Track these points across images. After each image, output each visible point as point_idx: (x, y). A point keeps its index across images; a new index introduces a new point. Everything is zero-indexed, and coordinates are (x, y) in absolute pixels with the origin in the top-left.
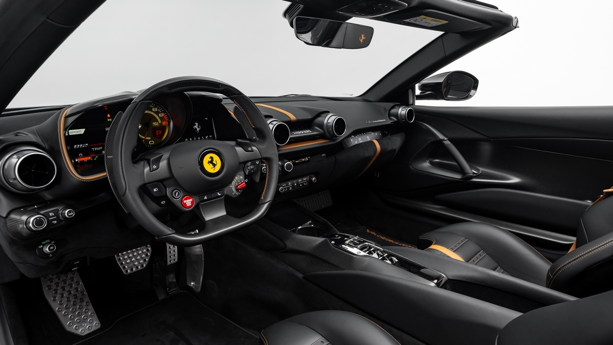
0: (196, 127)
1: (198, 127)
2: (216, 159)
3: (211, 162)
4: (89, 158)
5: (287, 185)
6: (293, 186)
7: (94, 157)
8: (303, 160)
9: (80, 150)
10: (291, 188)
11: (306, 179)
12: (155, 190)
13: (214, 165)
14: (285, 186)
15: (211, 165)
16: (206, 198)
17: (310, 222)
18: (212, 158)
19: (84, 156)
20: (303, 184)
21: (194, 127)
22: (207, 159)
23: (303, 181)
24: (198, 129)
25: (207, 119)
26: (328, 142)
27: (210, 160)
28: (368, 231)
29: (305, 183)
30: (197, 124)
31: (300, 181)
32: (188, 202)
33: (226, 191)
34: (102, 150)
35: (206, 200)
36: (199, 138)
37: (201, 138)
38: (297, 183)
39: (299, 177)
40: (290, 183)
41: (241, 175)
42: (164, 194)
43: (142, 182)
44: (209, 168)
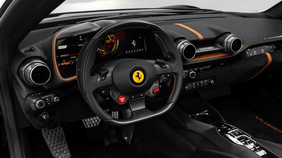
0: (133, 43)
1: (135, 43)
2: (141, 74)
3: (138, 76)
4: (69, 63)
5: (192, 85)
6: (196, 86)
7: (71, 63)
8: (206, 67)
9: (64, 58)
10: (194, 87)
11: (206, 81)
12: (103, 92)
13: (140, 78)
14: (190, 85)
15: (138, 78)
16: (133, 97)
17: (207, 111)
18: (138, 73)
19: (66, 61)
20: (203, 84)
21: (132, 43)
22: (135, 74)
23: (204, 82)
24: (134, 45)
25: (140, 38)
26: (227, 56)
27: (137, 75)
28: (257, 117)
29: (206, 84)
30: (134, 41)
31: (202, 82)
32: (122, 99)
33: (146, 93)
34: (76, 58)
35: (133, 98)
36: (135, 51)
37: (136, 51)
38: (200, 84)
39: (201, 80)
40: (194, 84)
41: (157, 83)
42: (109, 94)
43: (96, 88)
44: (136, 80)
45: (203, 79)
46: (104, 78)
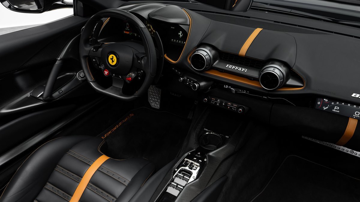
0: (180, 34)
1: (181, 34)
2: (115, 58)
3: (112, 59)
5: (216, 100)
6: (221, 103)
8: (240, 90)
10: (218, 104)
11: (236, 106)
12: (94, 60)
13: (113, 61)
14: (213, 100)
16: (114, 75)
17: (228, 137)
18: (113, 57)
20: (231, 107)
22: (111, 56)
23: (233, 105)
24: (181, 36)
27: (112, 58)
29: (234, 108)
30: (181, 32)
31: (229, 104)
33: (124, 77)
36: (180, 41)
37: (181, 42)
38: (226, 104)
39: (230, 101)
40: (219, 100)
41: (134, 73)
42: (98, 64)
43: (87, 54)
44: (110, 61)
45: (233, 102)
46: (94, 50)
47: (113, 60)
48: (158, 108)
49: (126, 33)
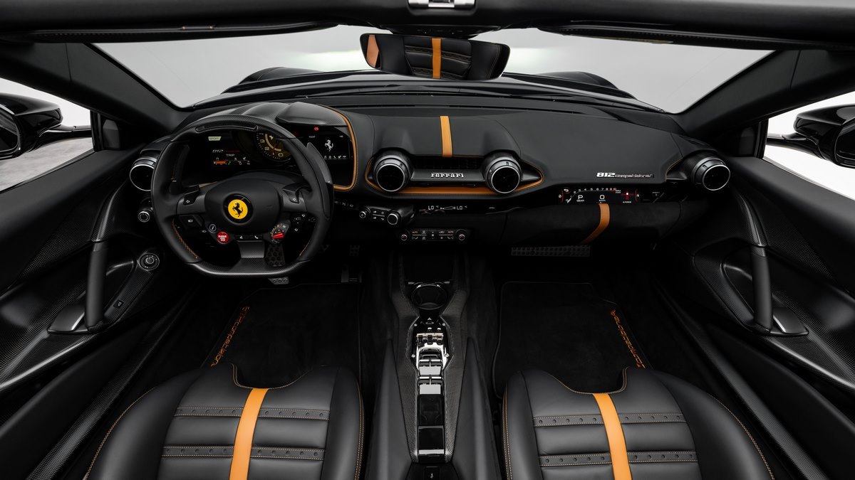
0: (328, 144)
1: (331, 145)
3: (237, 208)
4: (224, 162)
5: (420, 233)
6: (428, 236)
7: (227, 162)
8: (454, 208)
9: (217, 154)
10: (424, 238)
11: (452, 232)
12: (189, 221)
13: (239, 212)
14: (416, 234)
15: (236, 212)
16: (241, 238)
17: (448, 282)
19: (220, 160)
20: (445, 237)
21: (326, 144)
22: (233, 204)
23: (446, 233)
24: (330, 147)
27: (235, 206)
28: (613, 313)
29: (449, 237)
30: (329, 141)
31: (442, 232)
32: (223, 238)
34: (234, 157)
35: (241, 240)
36: (330, 157)
37: (333, 157)
38: (437, 234)
39: (442, 228)
40: (424, 232)
41: (285, 224)
42: (201, 225)
43: (173, 214)
44: (233, 214)
45: (446, 228)
46: (188, 201)
47: (240, 209)
48: (287, 283)
49: (219, 165)
